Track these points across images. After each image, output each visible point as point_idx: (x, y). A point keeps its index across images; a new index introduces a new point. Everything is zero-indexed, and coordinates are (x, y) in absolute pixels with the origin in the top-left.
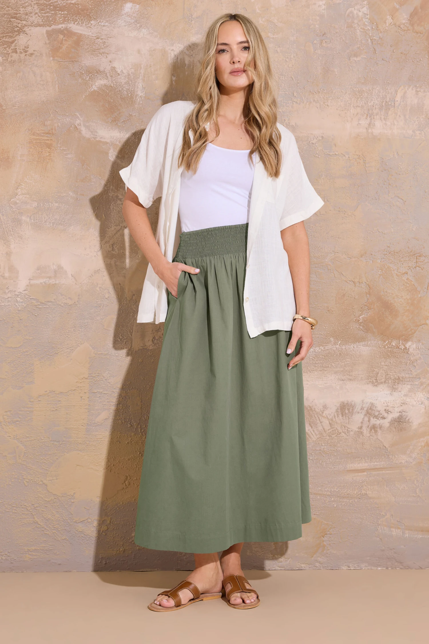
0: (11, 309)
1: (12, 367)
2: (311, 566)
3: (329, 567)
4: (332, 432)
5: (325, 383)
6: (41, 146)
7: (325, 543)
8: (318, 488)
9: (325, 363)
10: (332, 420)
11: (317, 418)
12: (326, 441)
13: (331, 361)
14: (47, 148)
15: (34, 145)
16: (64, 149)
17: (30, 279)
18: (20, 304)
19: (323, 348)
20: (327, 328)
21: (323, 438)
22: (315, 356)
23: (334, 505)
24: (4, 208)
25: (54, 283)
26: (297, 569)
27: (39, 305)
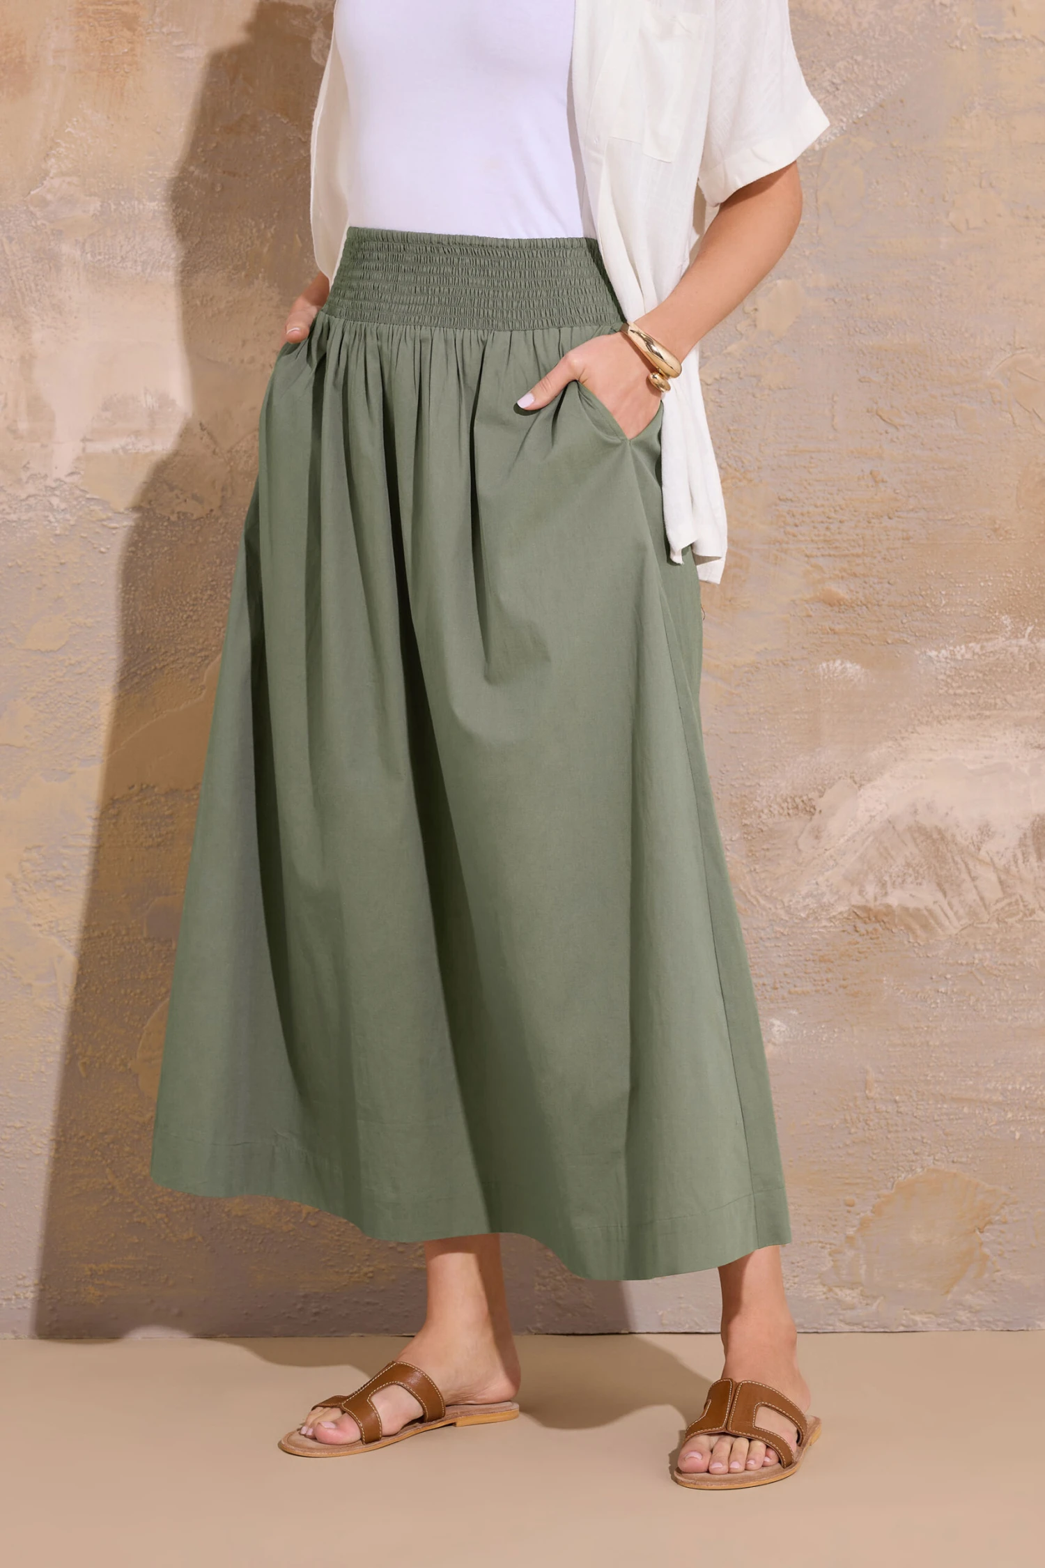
0: (35, 531)
1: (41, 711)
2: (942, 1320)
3: (998, 1323)
4: (1007, 909)
5: (986, 758)
6: (109, 23)
7: (986, 1250)
8: (964, 1081)
9: (984, 696)
10: (1007, 871)
11: (962, 866)
12: (988, 938)
13: (1003, 689)
14: (125, 30)
15: (91, 20)
16: (174, 30)
17: (84, 440)
18: (59, 517)
19: (979, 646)
20: (990, 584)
21: (979, 926)
22: (953, 673)
23: (1013, 1133)
24: (12, 219)
25: (148, 450)
26: (902, 1329)
27: (109, 519)
